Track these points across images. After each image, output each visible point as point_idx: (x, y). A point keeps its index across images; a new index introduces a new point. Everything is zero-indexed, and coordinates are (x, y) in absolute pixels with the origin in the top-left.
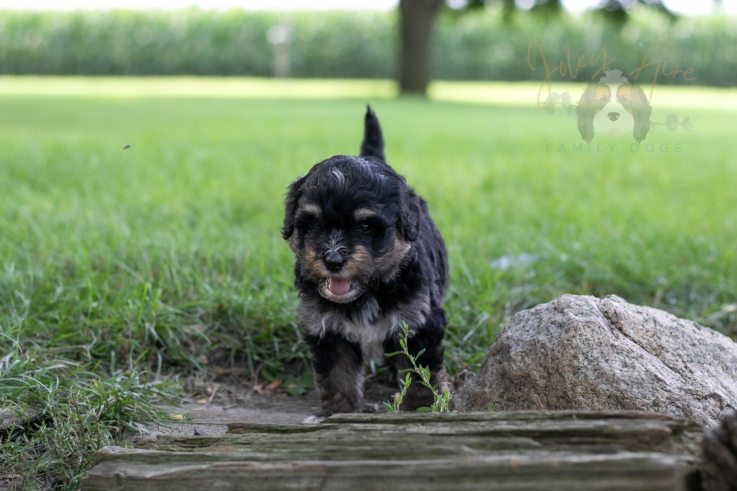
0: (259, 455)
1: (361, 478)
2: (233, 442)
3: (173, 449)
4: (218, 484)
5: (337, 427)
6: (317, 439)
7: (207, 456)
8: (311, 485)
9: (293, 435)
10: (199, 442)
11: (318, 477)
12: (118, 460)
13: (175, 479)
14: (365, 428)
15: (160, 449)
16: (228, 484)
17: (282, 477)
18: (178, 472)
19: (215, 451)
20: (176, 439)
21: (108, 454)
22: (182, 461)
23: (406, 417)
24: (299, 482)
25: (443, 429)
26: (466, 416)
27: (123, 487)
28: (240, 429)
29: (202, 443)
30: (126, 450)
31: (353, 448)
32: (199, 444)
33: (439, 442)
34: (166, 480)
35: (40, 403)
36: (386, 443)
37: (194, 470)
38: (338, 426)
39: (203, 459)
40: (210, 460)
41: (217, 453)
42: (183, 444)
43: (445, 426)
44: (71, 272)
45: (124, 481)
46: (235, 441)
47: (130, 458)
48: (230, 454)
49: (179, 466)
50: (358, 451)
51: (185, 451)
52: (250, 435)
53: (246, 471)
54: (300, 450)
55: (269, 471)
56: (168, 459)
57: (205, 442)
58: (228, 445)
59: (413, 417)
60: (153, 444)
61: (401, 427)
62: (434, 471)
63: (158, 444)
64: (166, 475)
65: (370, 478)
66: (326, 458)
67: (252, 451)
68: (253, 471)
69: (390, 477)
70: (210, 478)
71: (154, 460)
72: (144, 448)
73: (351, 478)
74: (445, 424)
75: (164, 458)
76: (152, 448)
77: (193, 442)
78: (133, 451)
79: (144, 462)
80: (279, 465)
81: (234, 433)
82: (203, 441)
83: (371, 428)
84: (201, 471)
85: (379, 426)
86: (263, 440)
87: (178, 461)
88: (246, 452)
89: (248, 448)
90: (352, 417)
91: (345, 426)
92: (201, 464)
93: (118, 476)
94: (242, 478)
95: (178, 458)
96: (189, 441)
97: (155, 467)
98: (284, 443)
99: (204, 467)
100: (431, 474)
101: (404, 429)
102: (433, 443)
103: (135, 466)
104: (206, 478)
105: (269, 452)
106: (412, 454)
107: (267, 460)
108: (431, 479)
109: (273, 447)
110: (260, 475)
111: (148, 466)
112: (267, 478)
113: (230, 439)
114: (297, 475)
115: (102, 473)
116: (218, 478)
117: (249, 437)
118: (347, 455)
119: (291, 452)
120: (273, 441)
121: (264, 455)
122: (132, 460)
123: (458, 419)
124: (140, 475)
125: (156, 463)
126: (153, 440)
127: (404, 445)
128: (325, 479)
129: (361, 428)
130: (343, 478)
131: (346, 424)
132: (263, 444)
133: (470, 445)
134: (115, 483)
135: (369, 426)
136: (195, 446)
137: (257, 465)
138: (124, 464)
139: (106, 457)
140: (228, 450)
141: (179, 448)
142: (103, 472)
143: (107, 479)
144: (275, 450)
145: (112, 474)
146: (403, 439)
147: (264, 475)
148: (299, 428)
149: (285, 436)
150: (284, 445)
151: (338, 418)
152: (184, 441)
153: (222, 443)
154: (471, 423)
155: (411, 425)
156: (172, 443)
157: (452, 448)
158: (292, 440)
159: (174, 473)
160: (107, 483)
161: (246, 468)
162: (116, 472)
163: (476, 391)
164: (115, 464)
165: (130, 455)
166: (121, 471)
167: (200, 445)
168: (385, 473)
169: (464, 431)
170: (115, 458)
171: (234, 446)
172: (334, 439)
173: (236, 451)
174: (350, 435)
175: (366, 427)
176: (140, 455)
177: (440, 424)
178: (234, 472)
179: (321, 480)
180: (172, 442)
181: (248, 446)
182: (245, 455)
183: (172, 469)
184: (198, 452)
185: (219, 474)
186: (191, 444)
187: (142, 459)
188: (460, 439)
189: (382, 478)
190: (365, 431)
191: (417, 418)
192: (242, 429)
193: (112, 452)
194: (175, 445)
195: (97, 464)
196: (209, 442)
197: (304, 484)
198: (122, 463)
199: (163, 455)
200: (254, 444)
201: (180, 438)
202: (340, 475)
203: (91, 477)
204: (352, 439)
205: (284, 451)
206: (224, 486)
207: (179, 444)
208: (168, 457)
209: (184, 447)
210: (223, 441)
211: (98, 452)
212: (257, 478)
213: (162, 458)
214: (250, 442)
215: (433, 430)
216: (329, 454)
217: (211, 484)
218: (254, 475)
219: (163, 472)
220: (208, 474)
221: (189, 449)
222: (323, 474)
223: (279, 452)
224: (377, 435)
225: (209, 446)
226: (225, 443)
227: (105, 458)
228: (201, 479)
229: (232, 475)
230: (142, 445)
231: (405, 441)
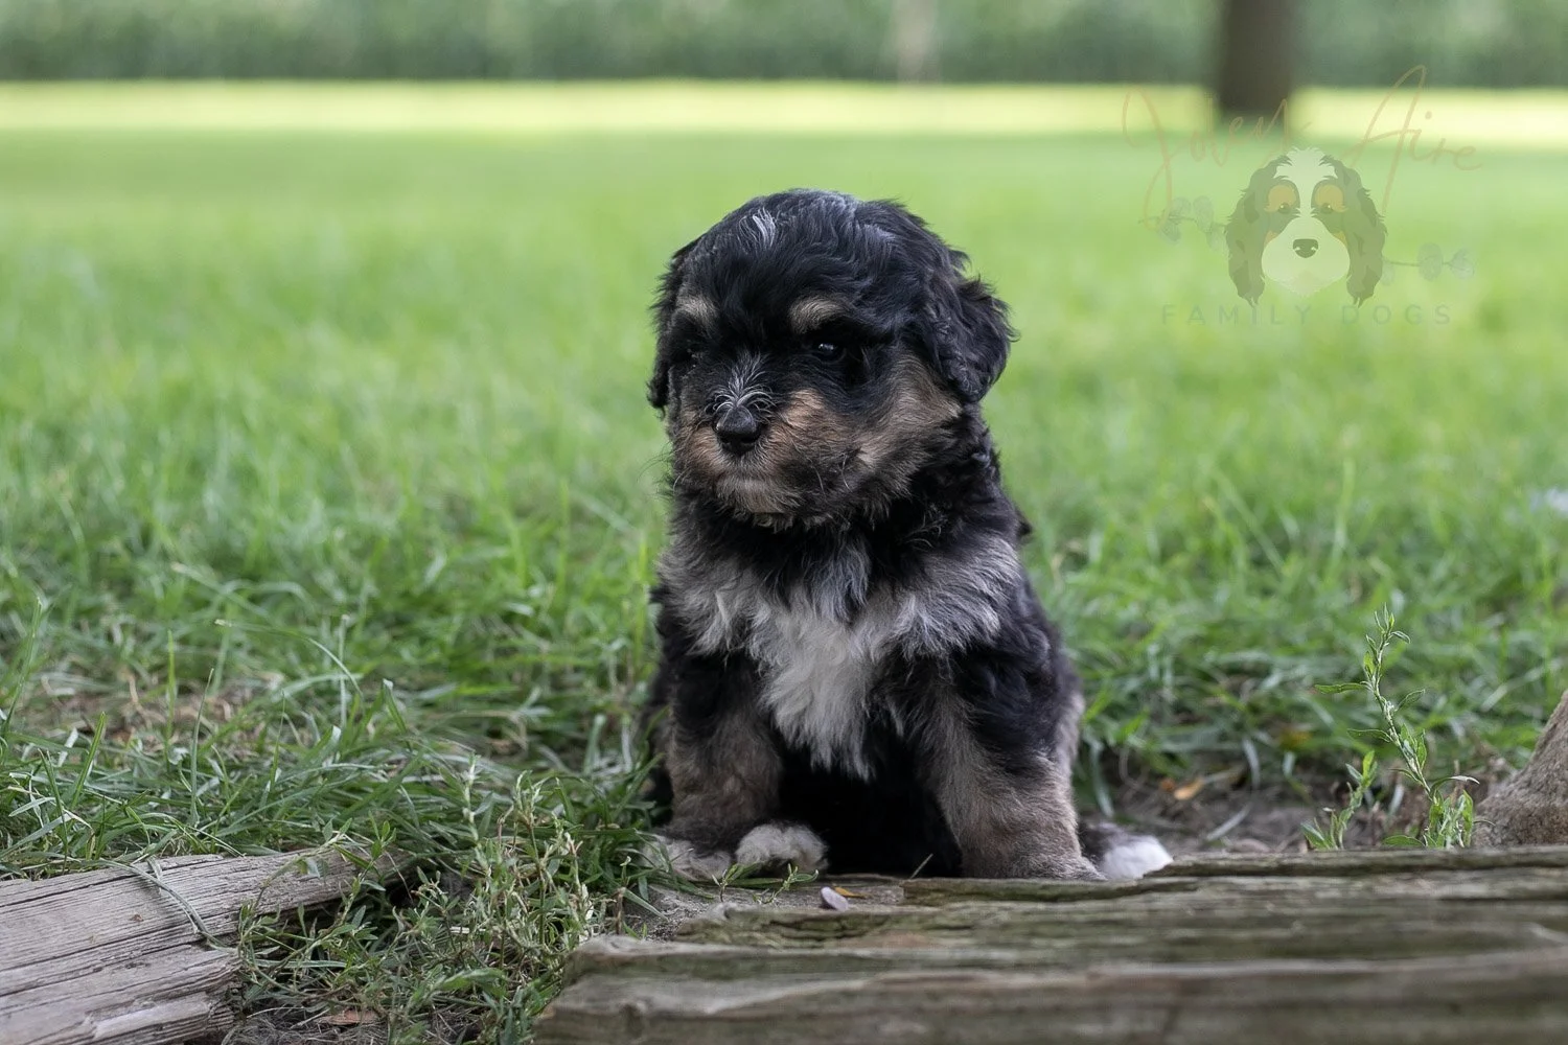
0: (996, 954)
1: (1266, 1008)
2: (926, 924)
3: (768, 942)
4: (892, 1027)
5: (1192, 886)
6: (1145, 915)
7: (861, 959)
8: (1138, 1028)
9: (1082, 905)
10: (836, 925)
11: (1157, 1006)
12: (629, 971)
13: (781, 1017)
14: (1264, 888)
15: (734, 942)
16: (920, 1028)
17: (1061, 1006)
18: (788, 998)
19: (880, 945)
20: (776, 919)
21: (602, 954)
22: (794, 972)
23: (1368, 859)
24: (1106, 1020)
25: (1470, 887)
26: (1528, 854)
27: (644, 1038)
28: (935, 895)
29: (844, 928)
30: (649, 946)
31: (1243, 935)
32: (837, 930)
33: (1469, 917)
34: (757, 1020)
35: (409, 838)
36: (1328, 921)
37: (831, 992)
38: (1193, 883)
39: (852, 965)
40: (869, 969)
41: (887, 951)
42: (793, 932)
43: (1475, 880)
44: (463, 521)
45: (646, 1023)
46: (930, 922)
47: (662, 966)
48: (920, 952)
49: (789, 983)
50: (1257, 941)
51: (801, 947)
52: (968, 907)
53: (967, 994)
54: (1103, 940)
55: (1026, 992)
56: (760, 967)
57: (848, 926)
58: (914, 931)
59: (1388, 859)
60: (715, 932)
61: (1359, 884)
62: (1461, 986)
63: (729, 930)
64: (755, 1006)
65: (1291, 1006)
66: (1172, 959)
67: (980, 946)
68: (986, 994)
69: (1346, 1004)
70: (872, 1012)
71: (724, 971)
72: (693, 942)
73: (1243, 1009)
74: (1475, 874)
75: (749, 965)
76: (714, 940)
77: (821, 925)
78: (667, 948)
79: (697, 974)
80: (1053, 978)
81: (922, 904)
82: (844, 922)
83: (1282, 887)
84: (849, 995)
85: (1302, 883)
86: (1004, 917)
87: (785, 970)
88: (962, 947)
89: (966, 937)
90: (1228, 863)
91: (1212, 884)
92: (849, 979)
93: (630, 1011)
94: (955, 1012)
95: (782, 963)
96: (809, 924)
97: (727, 987)
98: (1060, 923)
99: (856, 984)
100: (1455, 995)
101: (1369, 889)
102: (1453, 918)
103: (675, 985)
104: (860, 1014)
105: (1025, 946)
106: (1399, 946)
107: (1019, 967)
108: (1454, 1008)
109: (1033, 934)
110: (1002, 1003)
111: (707, 985)
112: (1021, 1012)
113: (915, 918)
114: (1102, 1001)
115: (590, 1005)
116: (895, 1012)
117: (965, 911)
118: (1225, 950)
119: (1079, 947)
120: (1031, 918)
121: (1010, 955)
122: (664, 971)
123: (1506, 862)
124: (687, 1008)
125: (727, 978)
126: (716, 921)
127: (1376, 925)
128: (1174, 1011)
129: (1255, 888)
130: (1222, 1009)
131: (1215, 879)
132: (1005, 926)
133: (1549, 923)
134: (623, 1029)
135: (1276, 883)
136: (824, 935)
137: (994, 979)
138: (646, 979)
139: (598, 963)
140: (914, 944)
141: (784, 942)
142: (592, 1000)
143: (602, 1019)
144: (1036, 941)
145: (613, 1006)
146: (1372, 911)
147: (1016, 1003)
148: (1090, 889)
149: (1062, 907)
150: (1060, 930)
151: (1190, 864)
152: (796, 923)
153: (896, 926)
154: (1542, 871)
155: (1385, 879)
156: (764, 928)
157: (1505, 930)
158: (1081, 918)
159: (777, 1002)
160: (602, 1031)
161: (967, 986)
162: (624, 1002)
163: (1528, 805)
164: (623, 982)
165: (661, 958)
166: (638, 999)
167: (839, 934)
168: (1332, 993)
169: (1526, 890)
170: (622, 966)
171: (930, 933)
172: (1190, 913)
173: (936, 945)
174: (1230, 903)
175: (1268, 884)
176: (687, 958)
177: (1462, 875)
178: (934, 996)
179: (1162, 1015)
180: (763, 926)
181: (966, 932)
182: (958, 955)
183: (772, 993)
184: (832, 948)
185: (896, 1003)
186: (815, 930)
187: (691, 967)
188: (1522, 908)
189: (1324, 1007)
190: (1266, 894)
191: (1400, 863)
192: (940, 895)
193: (613, 951)
194: (773, 935)
195: (574, 982)
196: (861, 924)
197: (1120, 1025)
198: (639, 979)
199: (746, 958)
200: (982, 928)
201: (785, 915)
202: (1215, 1000)
203: (560, 1014)
204: (1238, 912)
205: (1060, 944)
206: (908, 1034)
207: (784, 930)
208: (758, 963)
209: (796, 938)
210: (897, 922)
211: (576, 953)
212: (996, 1012)
213: (742, 966)
214: (969, 923)
215: (1447, 890)
216: (1180, 950)
217: (875, 1028)
218: (987, 1004)
219: (749, 1000)
220: (868, 1003)
221: (811, 943)
222: (1169, 998)
223: (1049, 947)
224: (1302, 901)
225: (861, 935)
226: (903, 925)
227: (594, 966)
228: (847, 1016)
229: (928, 1004)
230: (689, 934)
231: (1377, 916)
